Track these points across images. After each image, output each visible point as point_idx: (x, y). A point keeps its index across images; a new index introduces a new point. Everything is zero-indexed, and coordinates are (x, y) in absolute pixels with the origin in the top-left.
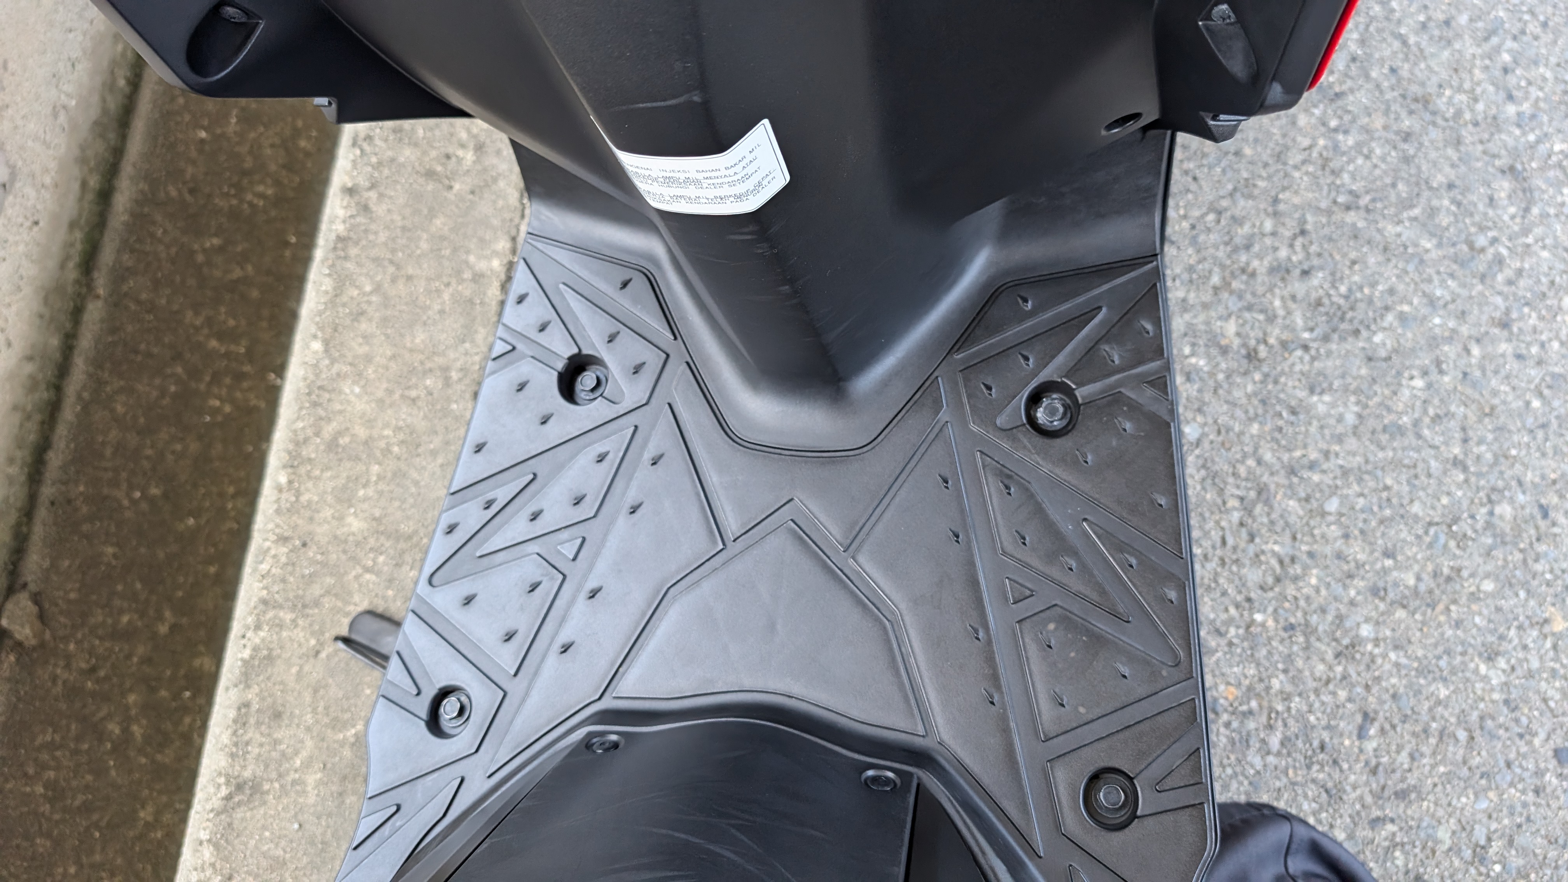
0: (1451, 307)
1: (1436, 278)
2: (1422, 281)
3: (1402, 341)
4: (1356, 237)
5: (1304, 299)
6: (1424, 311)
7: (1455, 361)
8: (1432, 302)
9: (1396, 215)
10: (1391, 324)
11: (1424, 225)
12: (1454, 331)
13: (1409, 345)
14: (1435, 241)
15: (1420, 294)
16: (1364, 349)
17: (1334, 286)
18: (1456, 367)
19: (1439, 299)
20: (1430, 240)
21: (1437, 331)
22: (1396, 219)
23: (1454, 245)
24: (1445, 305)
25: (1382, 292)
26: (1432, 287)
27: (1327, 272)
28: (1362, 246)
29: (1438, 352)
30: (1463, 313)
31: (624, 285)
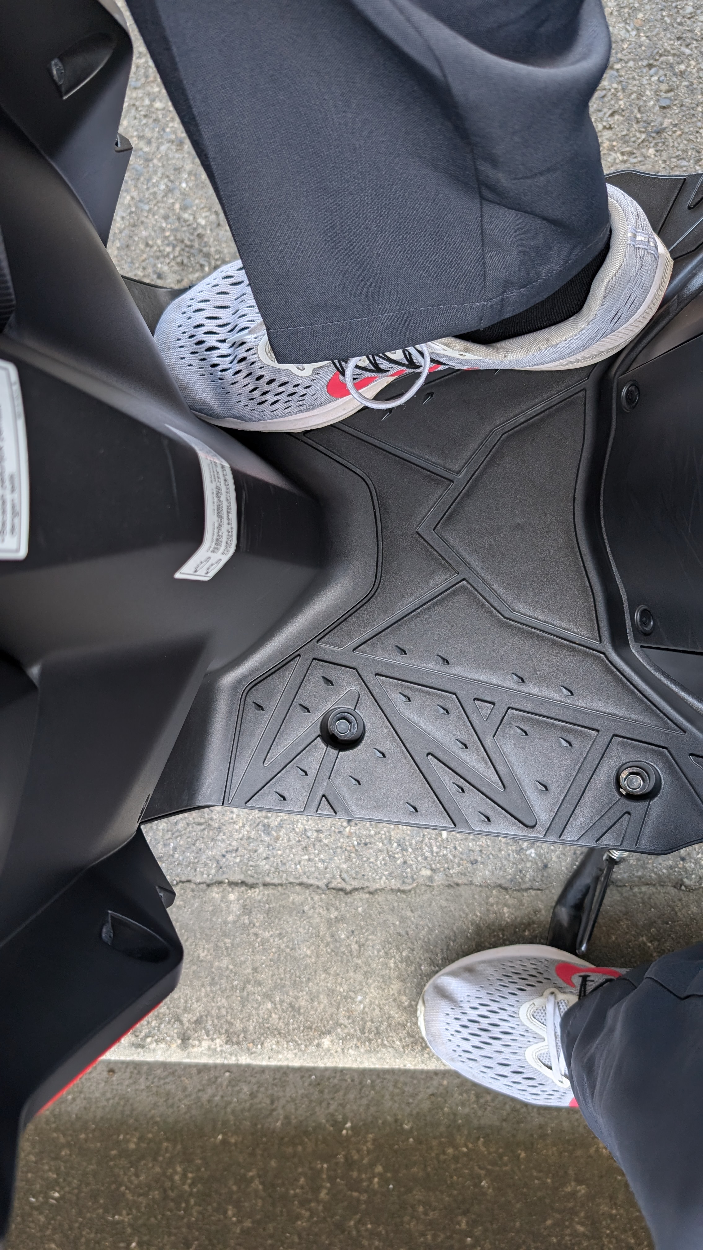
31: (260, 707)
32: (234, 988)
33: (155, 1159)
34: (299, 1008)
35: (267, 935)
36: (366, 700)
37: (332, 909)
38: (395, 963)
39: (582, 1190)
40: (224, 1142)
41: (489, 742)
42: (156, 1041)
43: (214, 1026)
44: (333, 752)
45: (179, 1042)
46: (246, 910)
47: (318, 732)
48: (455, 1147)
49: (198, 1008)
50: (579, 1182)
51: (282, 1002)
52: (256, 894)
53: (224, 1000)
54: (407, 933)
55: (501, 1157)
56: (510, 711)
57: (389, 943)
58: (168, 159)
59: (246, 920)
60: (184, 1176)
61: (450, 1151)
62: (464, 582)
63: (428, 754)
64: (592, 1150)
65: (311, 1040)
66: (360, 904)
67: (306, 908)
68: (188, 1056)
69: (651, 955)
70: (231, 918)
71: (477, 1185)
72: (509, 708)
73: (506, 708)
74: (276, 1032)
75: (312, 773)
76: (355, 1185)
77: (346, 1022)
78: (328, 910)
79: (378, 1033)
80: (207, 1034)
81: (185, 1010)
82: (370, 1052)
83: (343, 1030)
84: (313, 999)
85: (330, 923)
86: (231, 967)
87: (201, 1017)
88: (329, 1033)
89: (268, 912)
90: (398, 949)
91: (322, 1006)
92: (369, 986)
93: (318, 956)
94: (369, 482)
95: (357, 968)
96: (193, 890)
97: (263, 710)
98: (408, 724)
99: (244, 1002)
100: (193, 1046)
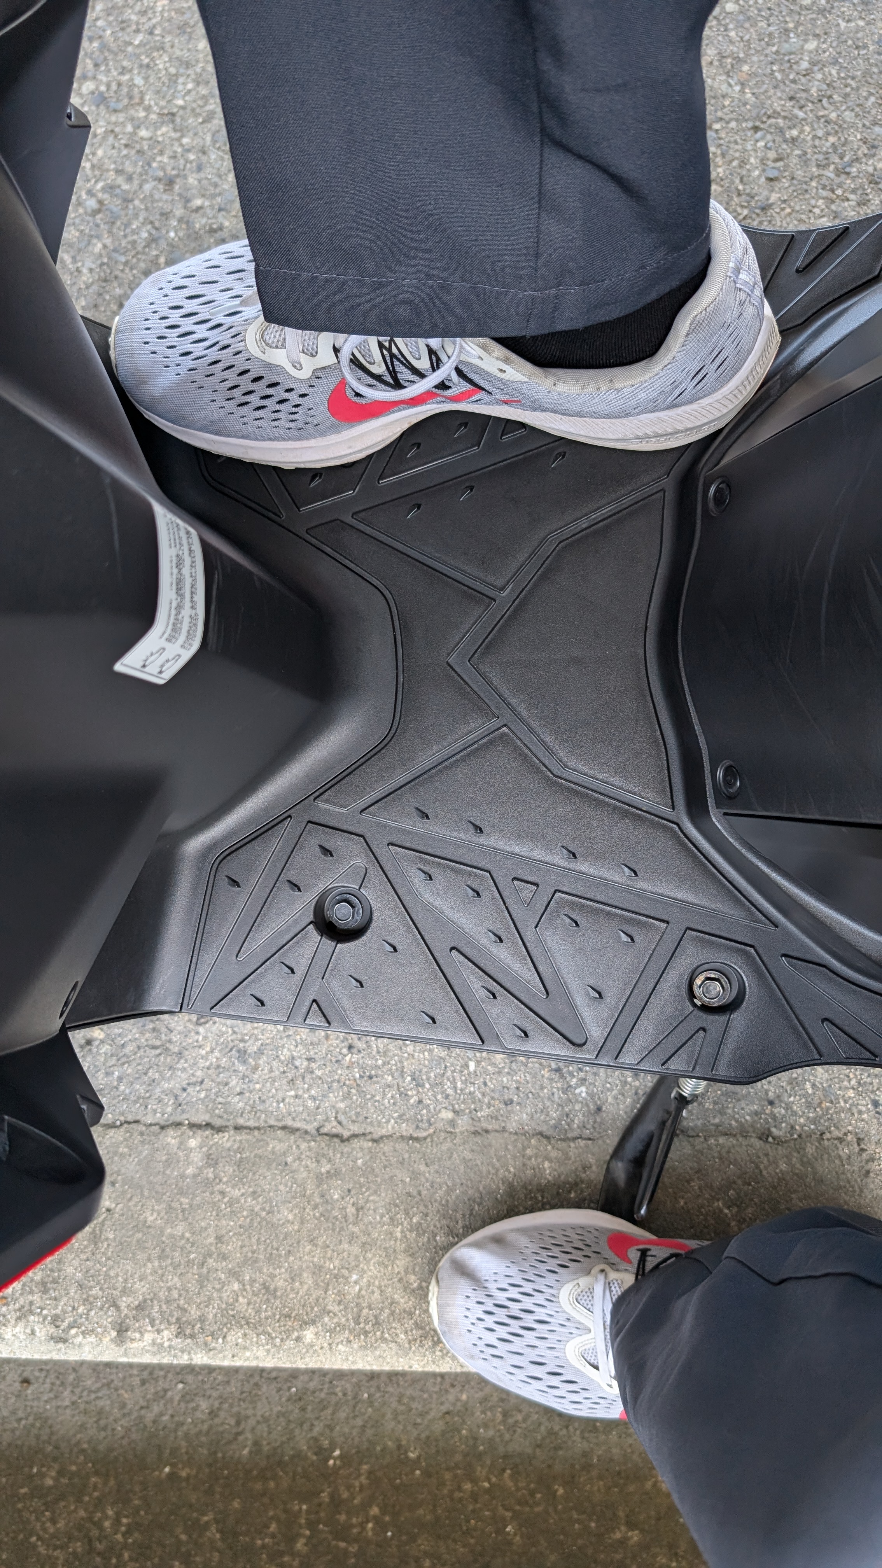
31: (235, 883)
32: (190, 1263)
33: (79, 1500)
34: (275, 1290)
35: (237, 1193)
36: (375, 875)
37: (324, 1161)
38: (402, 1232)
39: (635, 1536)
40: (172, 1476)
41: (529, 935)
42: (83, 1333)
43: (162, 1313)
44: (328, 944)
45: (114, 1334)
46: (211, 1160)
47: (311, 918)
48: (475, 1481)
49: (141, 1289)
50: (631, 1526)
51: (253, 1281)
52: (225, 1140)
53: (176, 1279)
54: (420, 1193)
55: (532, 1494)
56: (558, 895)
57: (396, 1206)
58: (153, 202)
59: (210, 1173)
60: (117, 1521)
61: (468, 1486)
62: (505, 729)
63: (452, 949)
64: (649, 1485)
65: (288, 1333)
66: (360, 1155)
67: (290, 1159)
68: (126, 1354)
69: (729, 1225)
70: (190, 1171)
71: (500, 1531)
72: (556, 891)
73: (552, 891)
74: (241, 1321)
75: (300, 971)
76: (342, 1533)
77: (336, 1309)
78: (318, 1162)
79: (377, 1323)
80: (152, 1323)
81: (124, 1292)
82: (364, 1348)
83: (331, 1318)
84: (294, 1276)
85: (320, 1179)
86: (187, 1235)
87: (145, 1301)
88: (314, 1322)
89: (239, 1163)
90: (407, 1213)
91: (306, 1287)
92: (368, 1262)
93: (302, 1223)
94: (389, 596)
95: (352, 1237)
96: (142, 1134)
97: (239, 886)
98: (427, 907)
99: (202, 1281)
100: (132, 1340)
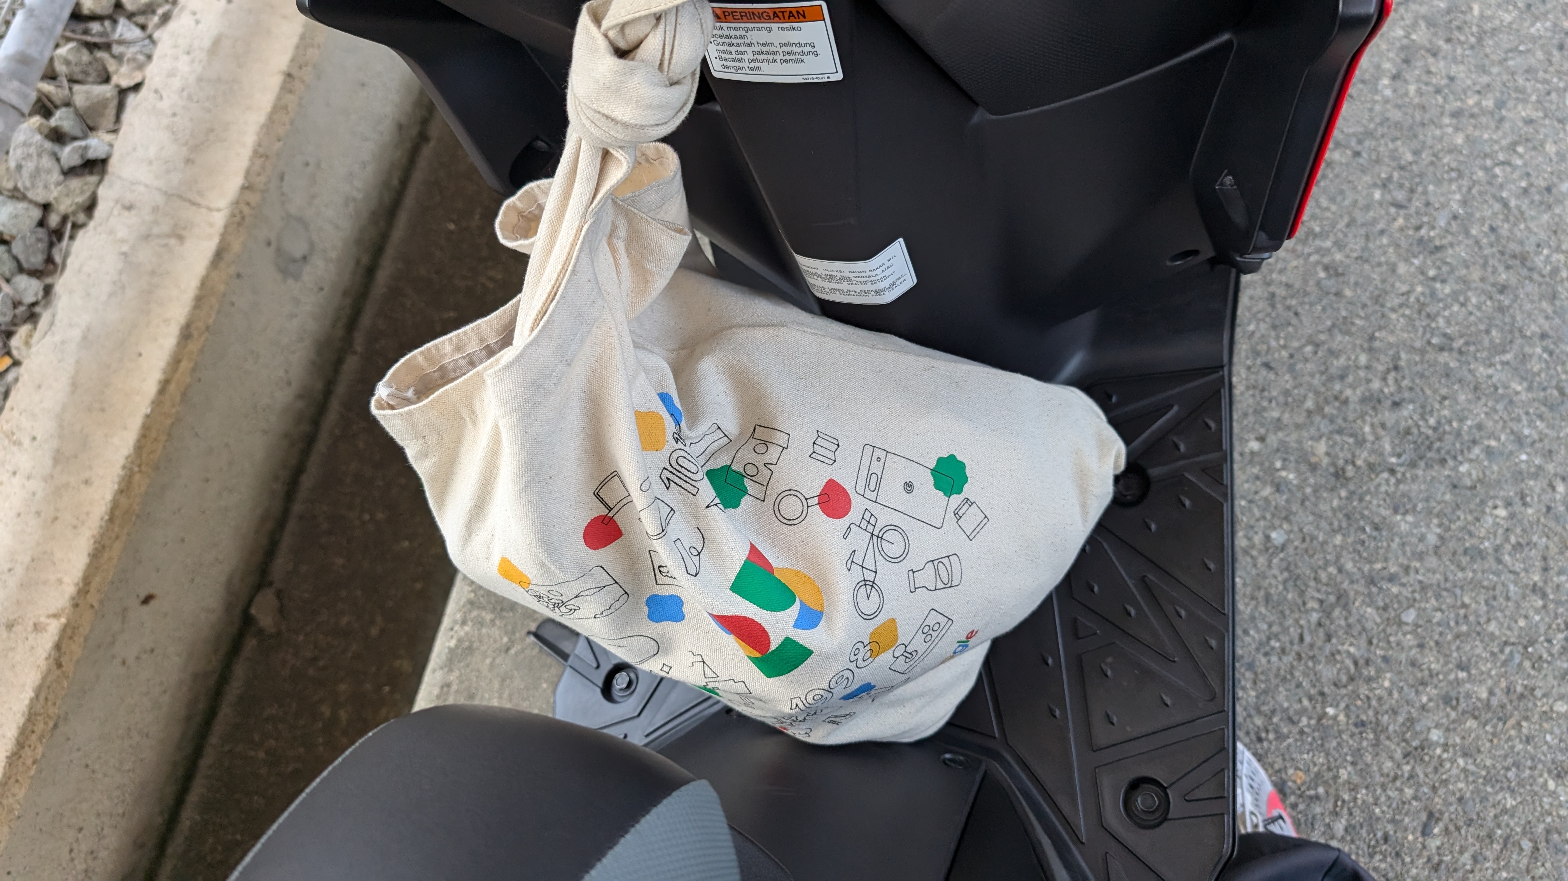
0: (1538, 445)
1: (1524, 419)
2: (1511, 420)
3: (1488, 473)
4: (1447, 376)
5: (1393, 427)
6: (1512, 447)
7: (1539, 496)
8: (1519, 440)
9: (1489, 359)
10: (1478, 456)
11: (1516, 369)
12: (1539, 468)
13: (1494, 477)
14: (1525, 384)
15: (1508, 431)
16: (1449, 476)
17: (1423, 417)
18: (1540, 501)
19: (1527, 437)
20: (1520, 384)
21: (1524, 466)
22: (1487, 362)
23: (1544, 389)
24: (1533, 444)
25: (1470, 427)
26: (1520, 425)
27: (1418, 404)
28: (1454, 384)
29: (1523, 485)
30: (1550, 452)
